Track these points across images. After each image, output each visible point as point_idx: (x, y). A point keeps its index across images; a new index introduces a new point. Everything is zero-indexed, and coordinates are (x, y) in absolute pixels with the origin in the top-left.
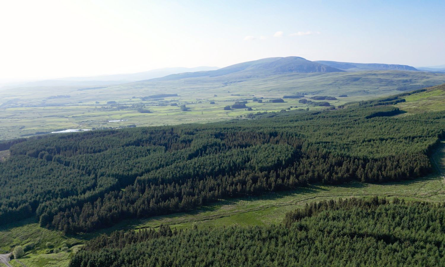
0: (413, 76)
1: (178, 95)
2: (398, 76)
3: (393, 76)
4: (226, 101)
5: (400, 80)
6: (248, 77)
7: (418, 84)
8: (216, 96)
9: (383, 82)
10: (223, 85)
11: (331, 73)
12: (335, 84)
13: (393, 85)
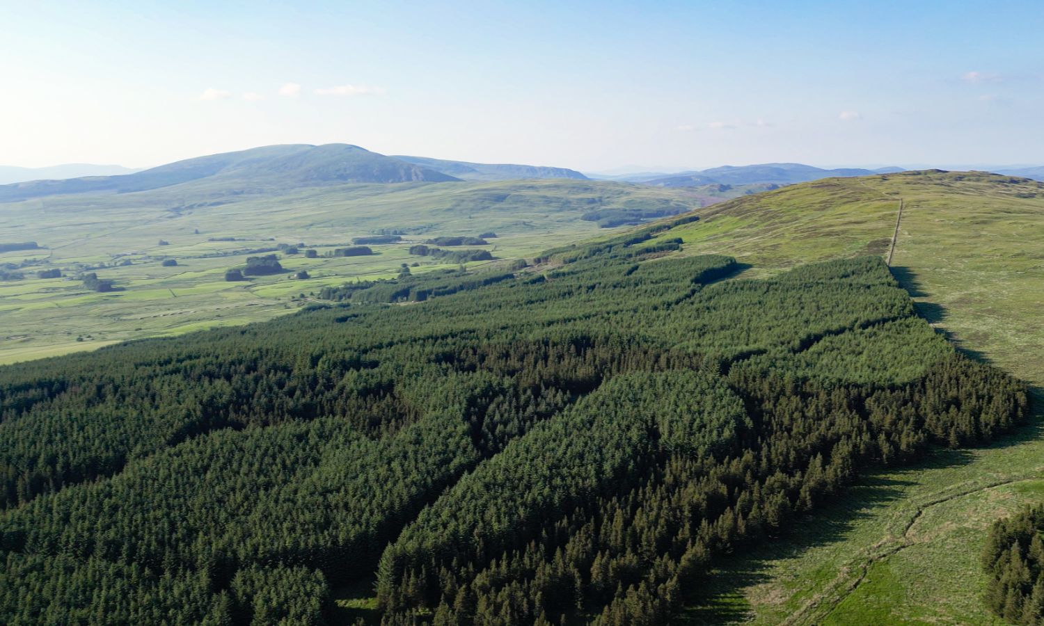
0: (602, 190)
1: (39, 245)
2: (575, 190)
3: (566, 192)
4: (205, 256)
5: (582, 199)
6: (236, 193)
7: (614, 206)
8: (167, 244)
9: (553, 204)
10: (172, 214)
11: (439, 185)
12: (458, 208)
13: (573, 209)
